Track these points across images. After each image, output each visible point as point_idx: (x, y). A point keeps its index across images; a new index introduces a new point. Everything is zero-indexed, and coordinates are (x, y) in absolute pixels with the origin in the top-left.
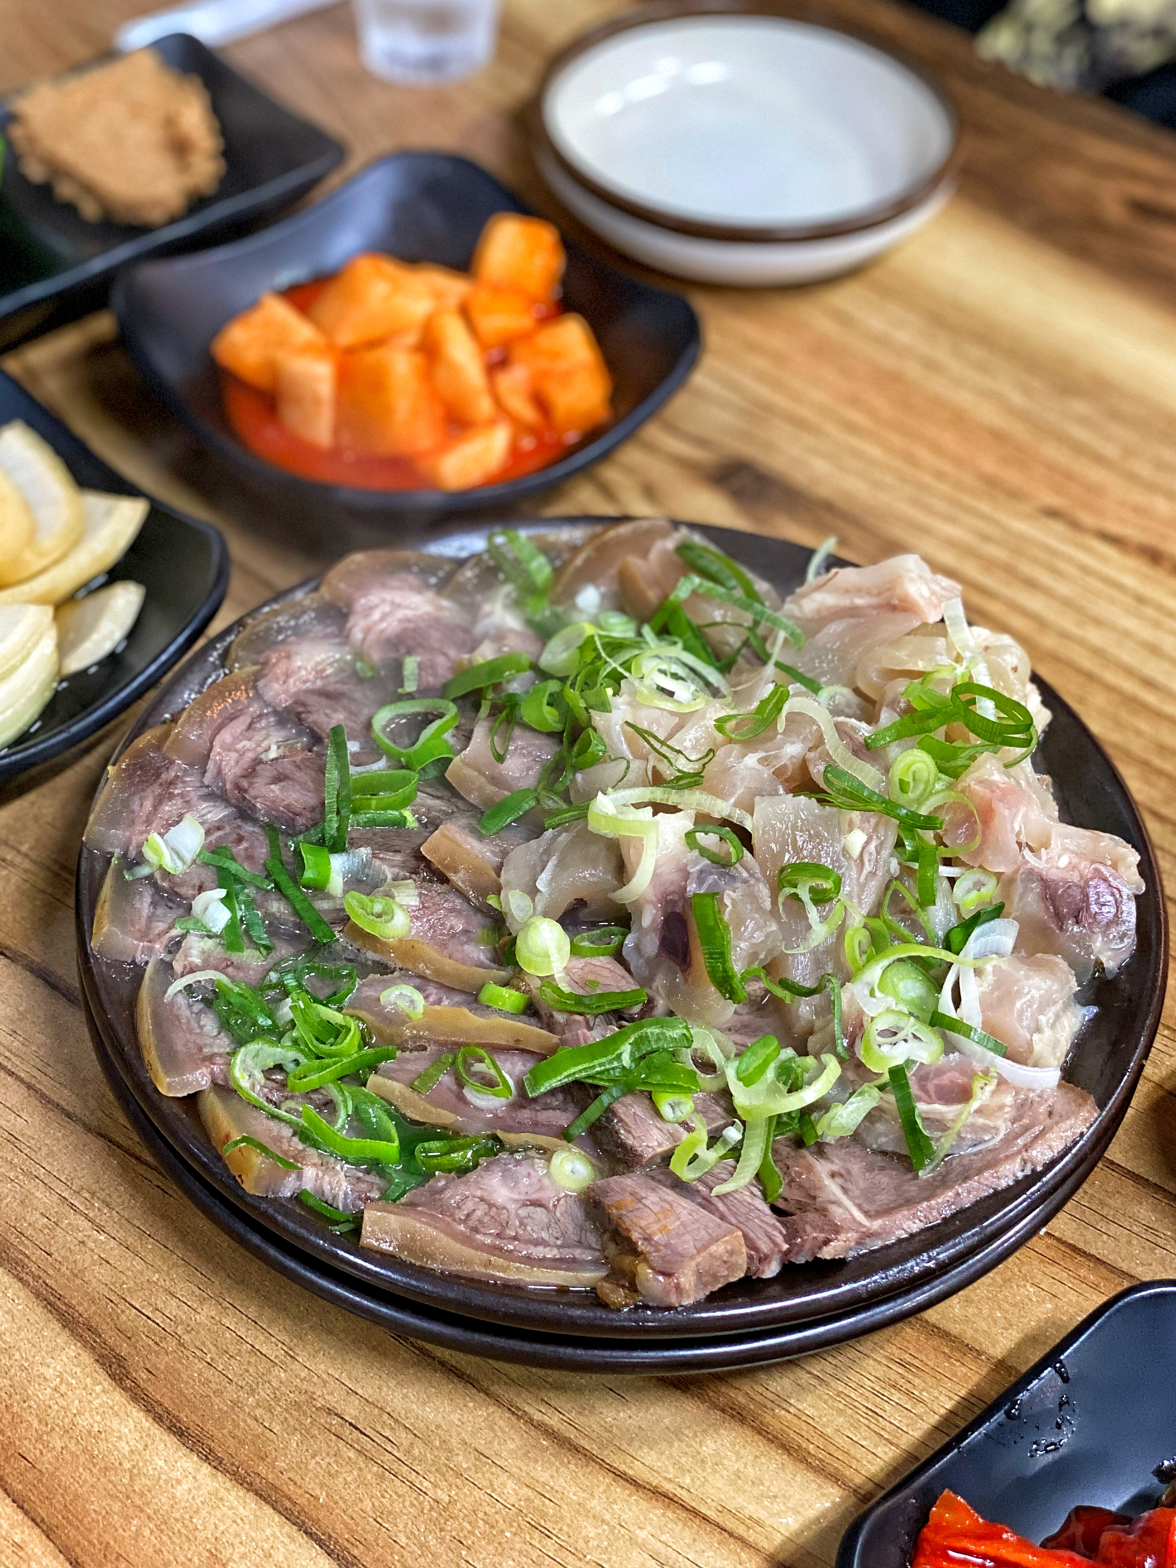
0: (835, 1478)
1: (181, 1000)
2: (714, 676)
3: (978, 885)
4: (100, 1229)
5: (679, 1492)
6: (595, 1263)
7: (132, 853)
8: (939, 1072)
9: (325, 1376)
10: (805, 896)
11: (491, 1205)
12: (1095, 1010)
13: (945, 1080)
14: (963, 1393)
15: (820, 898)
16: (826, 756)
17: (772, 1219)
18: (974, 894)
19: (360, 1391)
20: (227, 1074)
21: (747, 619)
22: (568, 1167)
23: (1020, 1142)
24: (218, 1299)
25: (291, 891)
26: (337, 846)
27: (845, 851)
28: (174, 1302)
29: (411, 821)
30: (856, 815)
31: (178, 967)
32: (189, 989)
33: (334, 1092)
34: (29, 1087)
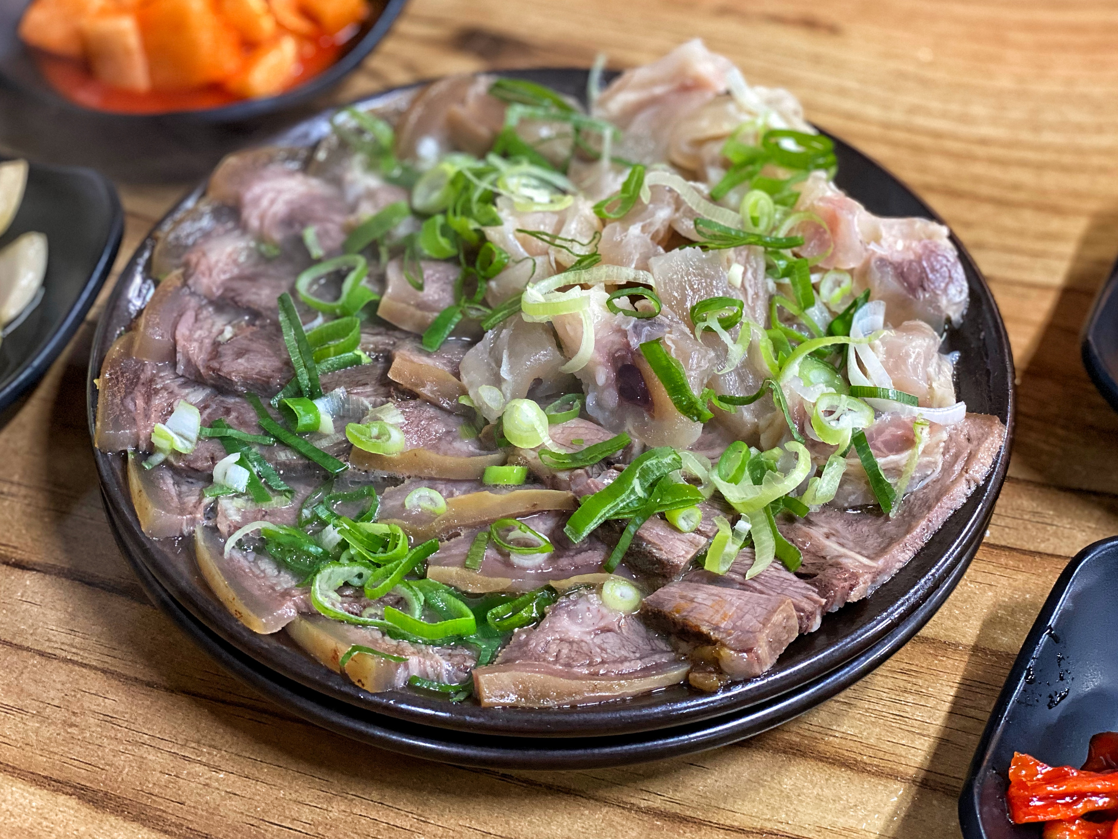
0: (893, 776)
1: (237, 555)
2: (560, 181)
3: (838, 284)
4: (218, 769)
5: (780, 827)
6: (676, 661)
7: (143, 446)
8: (880, 431)
9: (458, 828)
10: (716, 326)
11: (571, 643)
12: (956, 355)
13: (887, 435)
14: (958, 679)
15: (728, 324)
16: (690, 213)
17: (801, 584)
18: (838, 292)
19: (492, 831)
20: (307, 603)
21: (568, 128)
22: (618, 593)
23: (957, 468)
24: (342, 795)
25: (292, 440)
26: (314, 395)
27: (731, 285)
28: (306, 809)
29: (366, 359)
30: (731, 252)
31: (223, 527)
32: (240, 543)
33: (404, 591)
34: (104, 671)
